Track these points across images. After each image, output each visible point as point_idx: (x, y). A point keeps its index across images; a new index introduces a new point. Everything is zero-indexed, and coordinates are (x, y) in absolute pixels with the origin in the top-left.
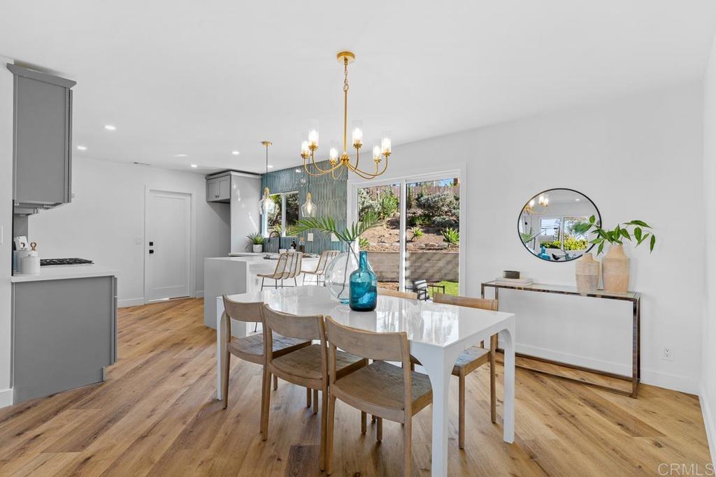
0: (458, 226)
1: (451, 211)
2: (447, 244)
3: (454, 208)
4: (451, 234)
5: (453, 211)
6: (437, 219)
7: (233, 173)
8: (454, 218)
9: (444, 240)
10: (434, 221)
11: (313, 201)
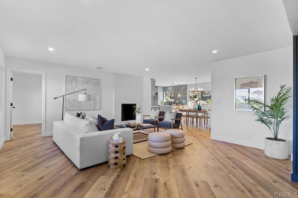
0: (211, 98)
1: (208, 93)
2: (207, 103)
3: (209, 92)
4: (209, 100)
5: (209, 93)
6: (204, 96)
7: (158, 87)
8: (209, 95)
9: (207, 102)
10: (203, 96)
11: (180, 94)
